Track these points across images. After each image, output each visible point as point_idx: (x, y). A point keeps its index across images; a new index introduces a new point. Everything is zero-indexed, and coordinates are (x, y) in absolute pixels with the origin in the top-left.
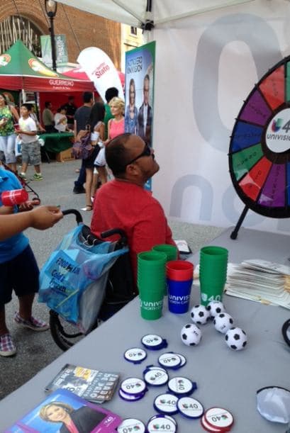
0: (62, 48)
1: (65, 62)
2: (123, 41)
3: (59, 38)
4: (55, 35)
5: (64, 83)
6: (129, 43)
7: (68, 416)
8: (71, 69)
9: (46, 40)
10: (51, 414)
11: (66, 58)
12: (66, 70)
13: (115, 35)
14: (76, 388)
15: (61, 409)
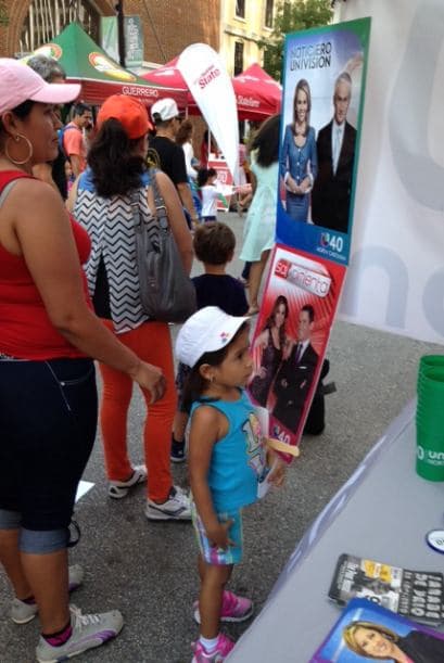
0: (136, 38)
1: (139, 60)
2: (222, 29)
3: (131, 21)
4: (126, 15)
5: (145, 92)
6: (233, 32)
7: (396, 648)
8: (148, 72)
9: (109, 25)
10: (365, 644)
11: (140, 53)
12: (141, 73)
13: (211, 18)
14: (380, 597)
15: (377, 635)
